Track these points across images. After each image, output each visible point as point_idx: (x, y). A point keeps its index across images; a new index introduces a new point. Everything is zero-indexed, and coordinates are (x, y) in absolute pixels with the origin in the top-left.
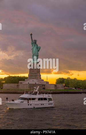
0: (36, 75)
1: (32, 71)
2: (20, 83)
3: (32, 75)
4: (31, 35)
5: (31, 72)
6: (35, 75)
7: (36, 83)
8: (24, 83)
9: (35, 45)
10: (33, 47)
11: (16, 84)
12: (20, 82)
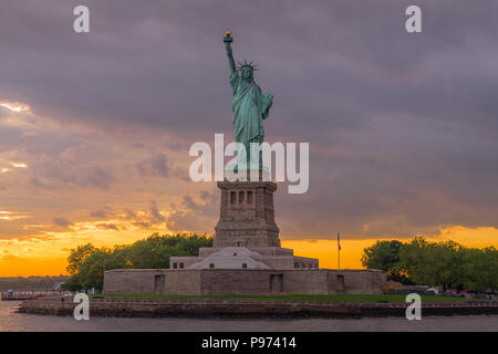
0: (250, 226)
2: (175, 265)
3: (231, 226)
4: (228, 40)
5: (230, 213)
6: (245, 226)
8: (191, 267)
9: (245, 90)
10: (238, 97)
11: (152, 272)
12: (173, 259)
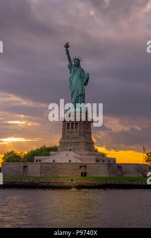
0: (76, 140)
1: (68, 132)
2: (37, 161)
3: (67, 141)
4: (67, 46)
5: (67, 134)
7: (70, 161)
9: (75, 71)
12: (36, 158)
